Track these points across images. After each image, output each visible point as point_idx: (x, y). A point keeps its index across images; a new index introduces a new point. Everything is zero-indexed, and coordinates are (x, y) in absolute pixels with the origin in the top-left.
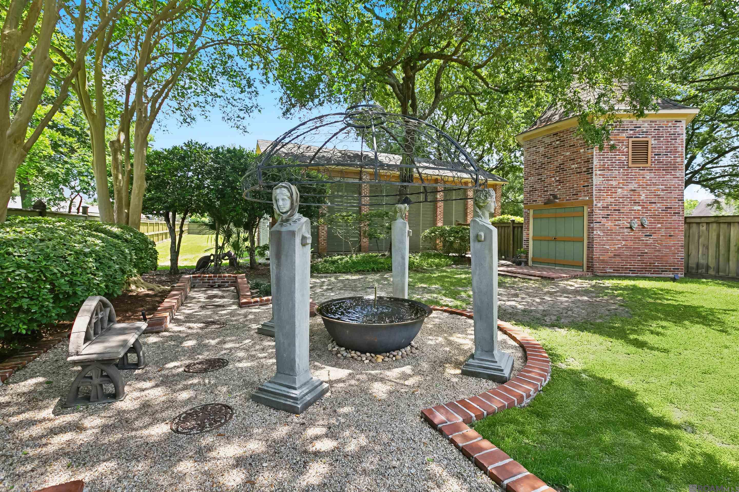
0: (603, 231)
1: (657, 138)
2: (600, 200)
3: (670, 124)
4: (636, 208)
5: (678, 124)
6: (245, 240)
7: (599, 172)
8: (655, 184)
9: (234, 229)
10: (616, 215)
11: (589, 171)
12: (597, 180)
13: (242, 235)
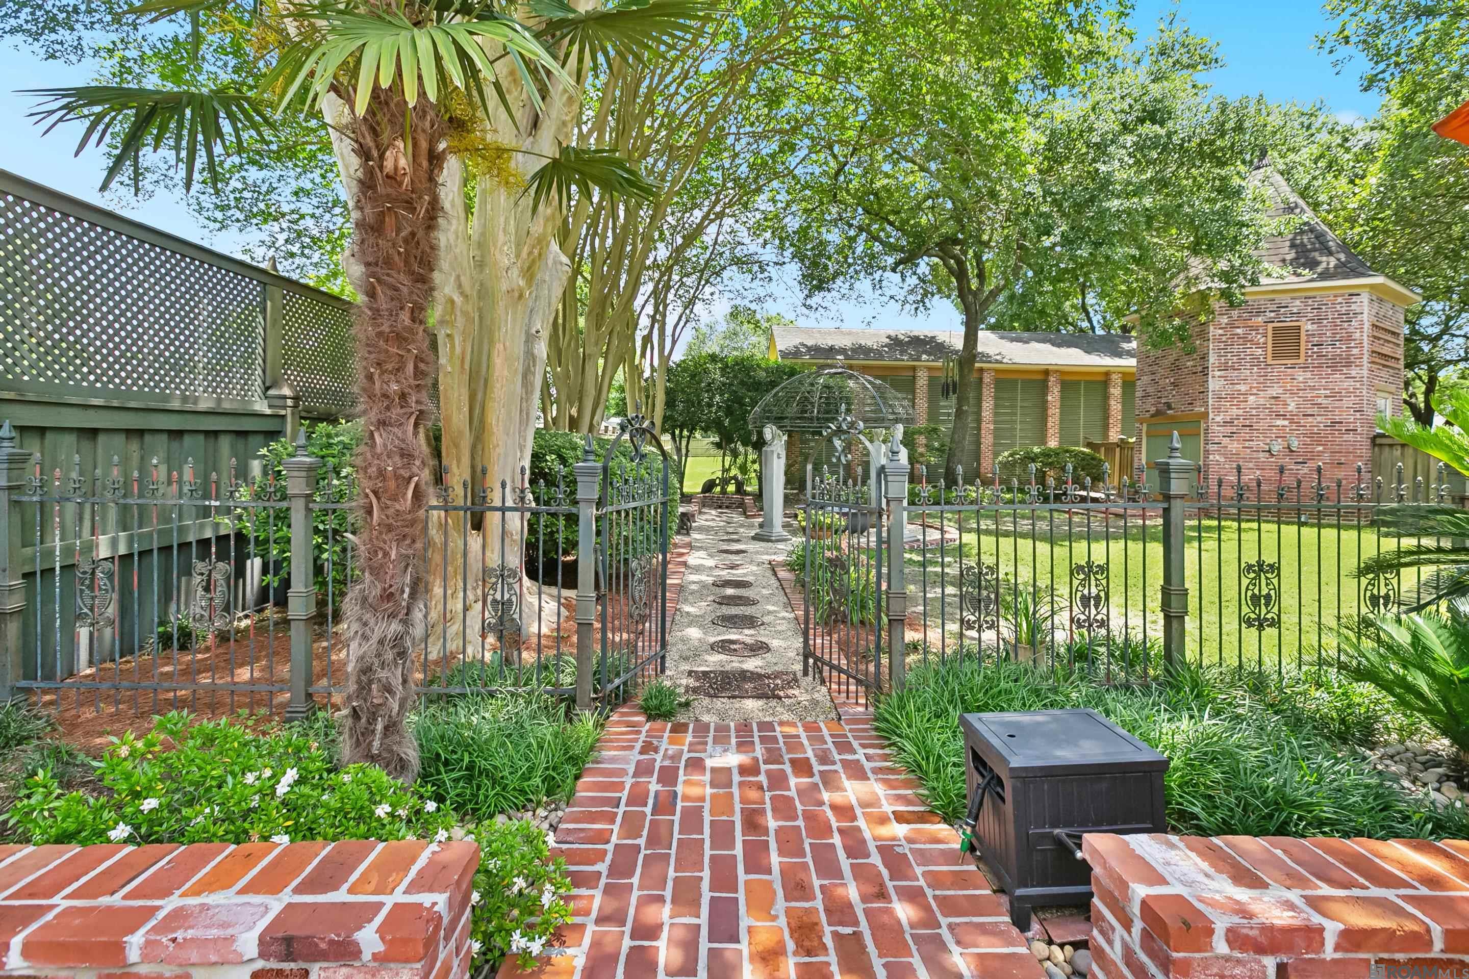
0: (1224, 455)
1: (1318, 321)
2: (1218, 410)
3: (1340, 300)
4: (1280, 422)
5: (1354, 299)
6: (754, 462)
7: (1218, 373)
8: (1313, 388)
9: (741, 449)
10: (1245, 433)
11: (1205, 372)
12: (1214, 384)
13: (750, 458)
